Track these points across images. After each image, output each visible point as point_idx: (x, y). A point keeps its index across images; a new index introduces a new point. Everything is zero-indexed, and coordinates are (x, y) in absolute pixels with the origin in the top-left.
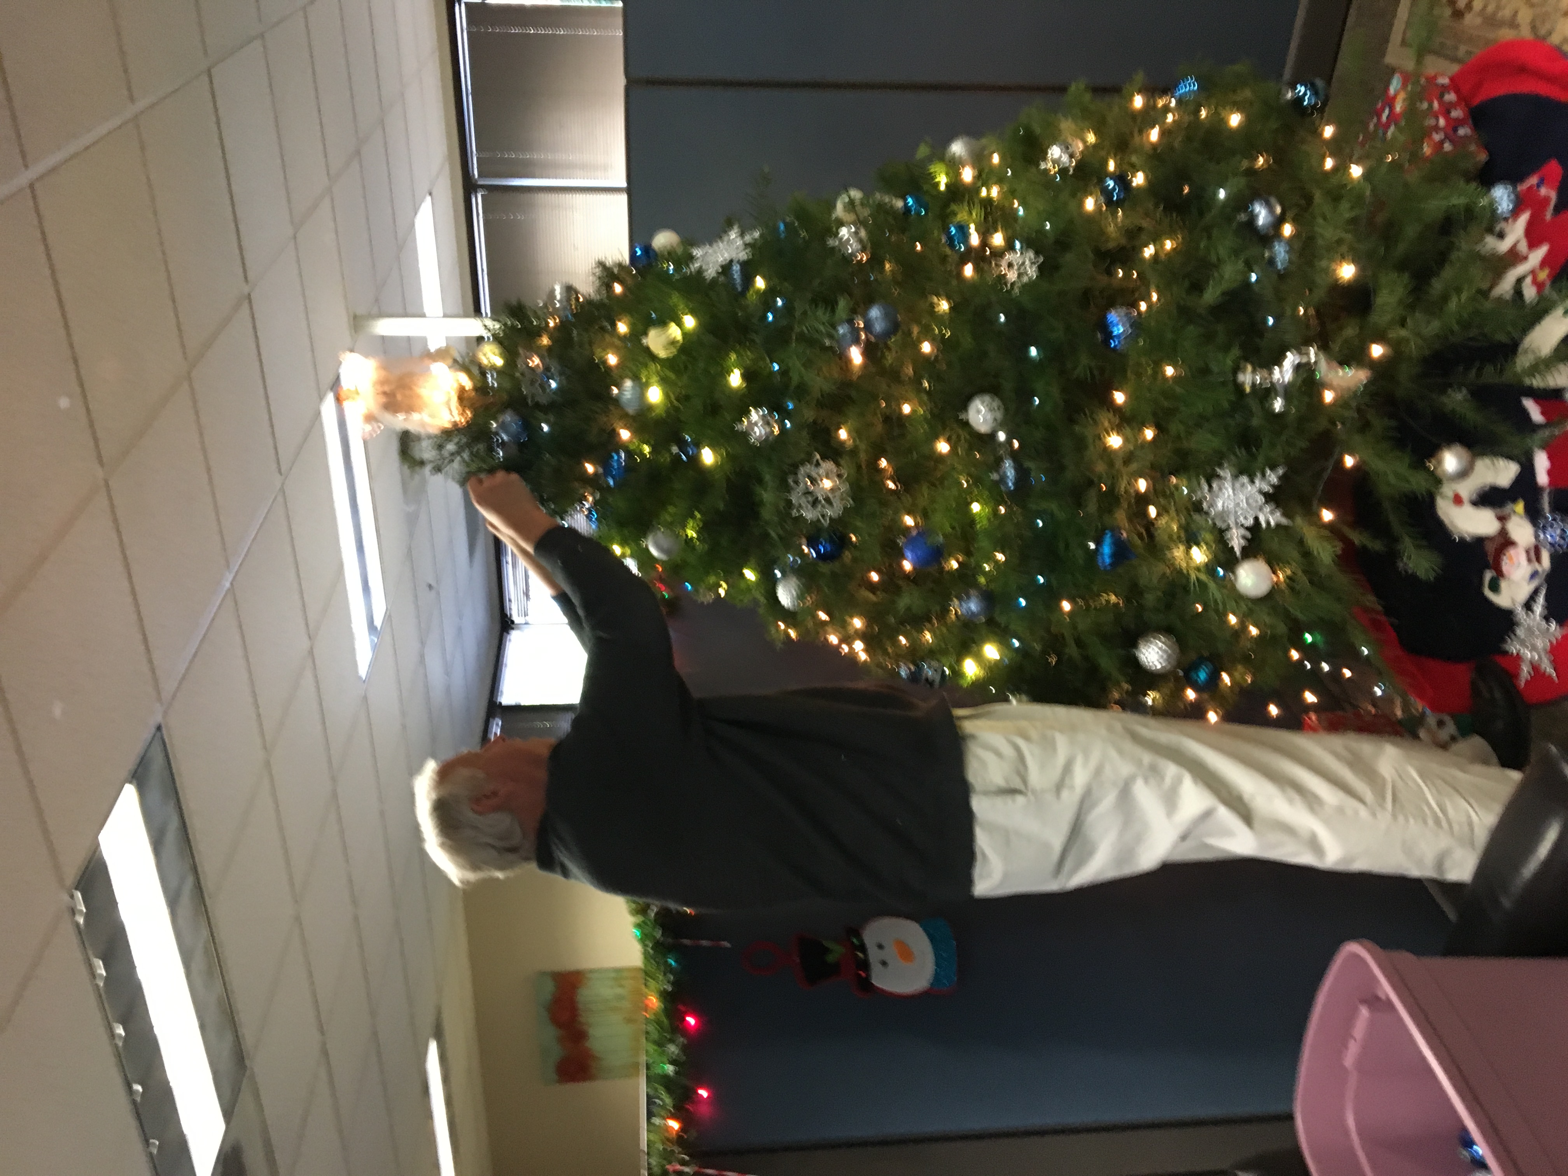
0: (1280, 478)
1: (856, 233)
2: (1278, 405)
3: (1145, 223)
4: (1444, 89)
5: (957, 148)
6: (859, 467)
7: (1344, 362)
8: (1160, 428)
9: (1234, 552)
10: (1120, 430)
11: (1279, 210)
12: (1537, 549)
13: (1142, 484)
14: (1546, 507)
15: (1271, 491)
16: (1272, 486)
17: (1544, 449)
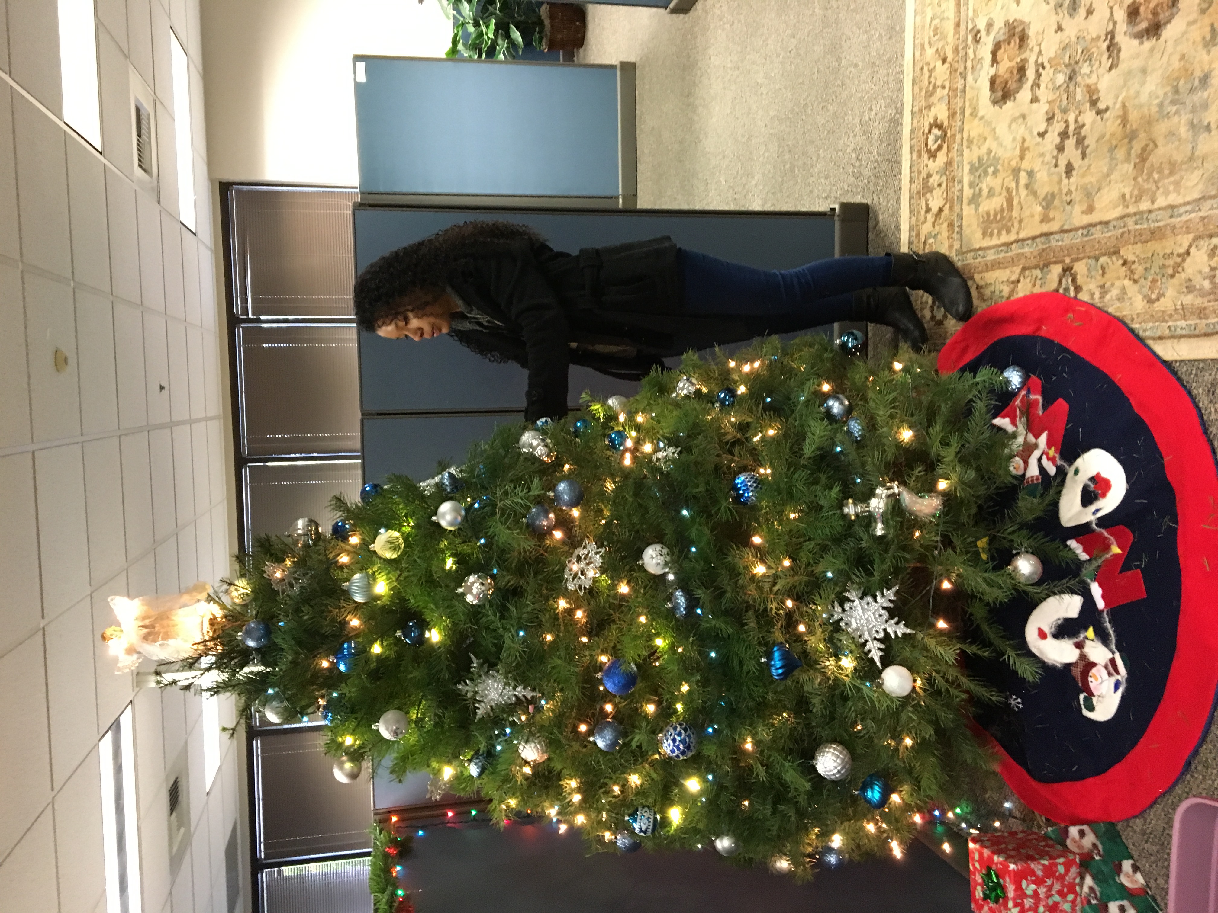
2: (879, 530)
5: (613, 401)
7: (919, 492)
8: (794, 558)
9: (874, 662)
10: (763, 561)
11: (847, 403)
12: (1113, 661)
13: (789, 603)
14: (1108, 625)
15: (891, 605)
16: (890, 601)
17: (1095, 580)
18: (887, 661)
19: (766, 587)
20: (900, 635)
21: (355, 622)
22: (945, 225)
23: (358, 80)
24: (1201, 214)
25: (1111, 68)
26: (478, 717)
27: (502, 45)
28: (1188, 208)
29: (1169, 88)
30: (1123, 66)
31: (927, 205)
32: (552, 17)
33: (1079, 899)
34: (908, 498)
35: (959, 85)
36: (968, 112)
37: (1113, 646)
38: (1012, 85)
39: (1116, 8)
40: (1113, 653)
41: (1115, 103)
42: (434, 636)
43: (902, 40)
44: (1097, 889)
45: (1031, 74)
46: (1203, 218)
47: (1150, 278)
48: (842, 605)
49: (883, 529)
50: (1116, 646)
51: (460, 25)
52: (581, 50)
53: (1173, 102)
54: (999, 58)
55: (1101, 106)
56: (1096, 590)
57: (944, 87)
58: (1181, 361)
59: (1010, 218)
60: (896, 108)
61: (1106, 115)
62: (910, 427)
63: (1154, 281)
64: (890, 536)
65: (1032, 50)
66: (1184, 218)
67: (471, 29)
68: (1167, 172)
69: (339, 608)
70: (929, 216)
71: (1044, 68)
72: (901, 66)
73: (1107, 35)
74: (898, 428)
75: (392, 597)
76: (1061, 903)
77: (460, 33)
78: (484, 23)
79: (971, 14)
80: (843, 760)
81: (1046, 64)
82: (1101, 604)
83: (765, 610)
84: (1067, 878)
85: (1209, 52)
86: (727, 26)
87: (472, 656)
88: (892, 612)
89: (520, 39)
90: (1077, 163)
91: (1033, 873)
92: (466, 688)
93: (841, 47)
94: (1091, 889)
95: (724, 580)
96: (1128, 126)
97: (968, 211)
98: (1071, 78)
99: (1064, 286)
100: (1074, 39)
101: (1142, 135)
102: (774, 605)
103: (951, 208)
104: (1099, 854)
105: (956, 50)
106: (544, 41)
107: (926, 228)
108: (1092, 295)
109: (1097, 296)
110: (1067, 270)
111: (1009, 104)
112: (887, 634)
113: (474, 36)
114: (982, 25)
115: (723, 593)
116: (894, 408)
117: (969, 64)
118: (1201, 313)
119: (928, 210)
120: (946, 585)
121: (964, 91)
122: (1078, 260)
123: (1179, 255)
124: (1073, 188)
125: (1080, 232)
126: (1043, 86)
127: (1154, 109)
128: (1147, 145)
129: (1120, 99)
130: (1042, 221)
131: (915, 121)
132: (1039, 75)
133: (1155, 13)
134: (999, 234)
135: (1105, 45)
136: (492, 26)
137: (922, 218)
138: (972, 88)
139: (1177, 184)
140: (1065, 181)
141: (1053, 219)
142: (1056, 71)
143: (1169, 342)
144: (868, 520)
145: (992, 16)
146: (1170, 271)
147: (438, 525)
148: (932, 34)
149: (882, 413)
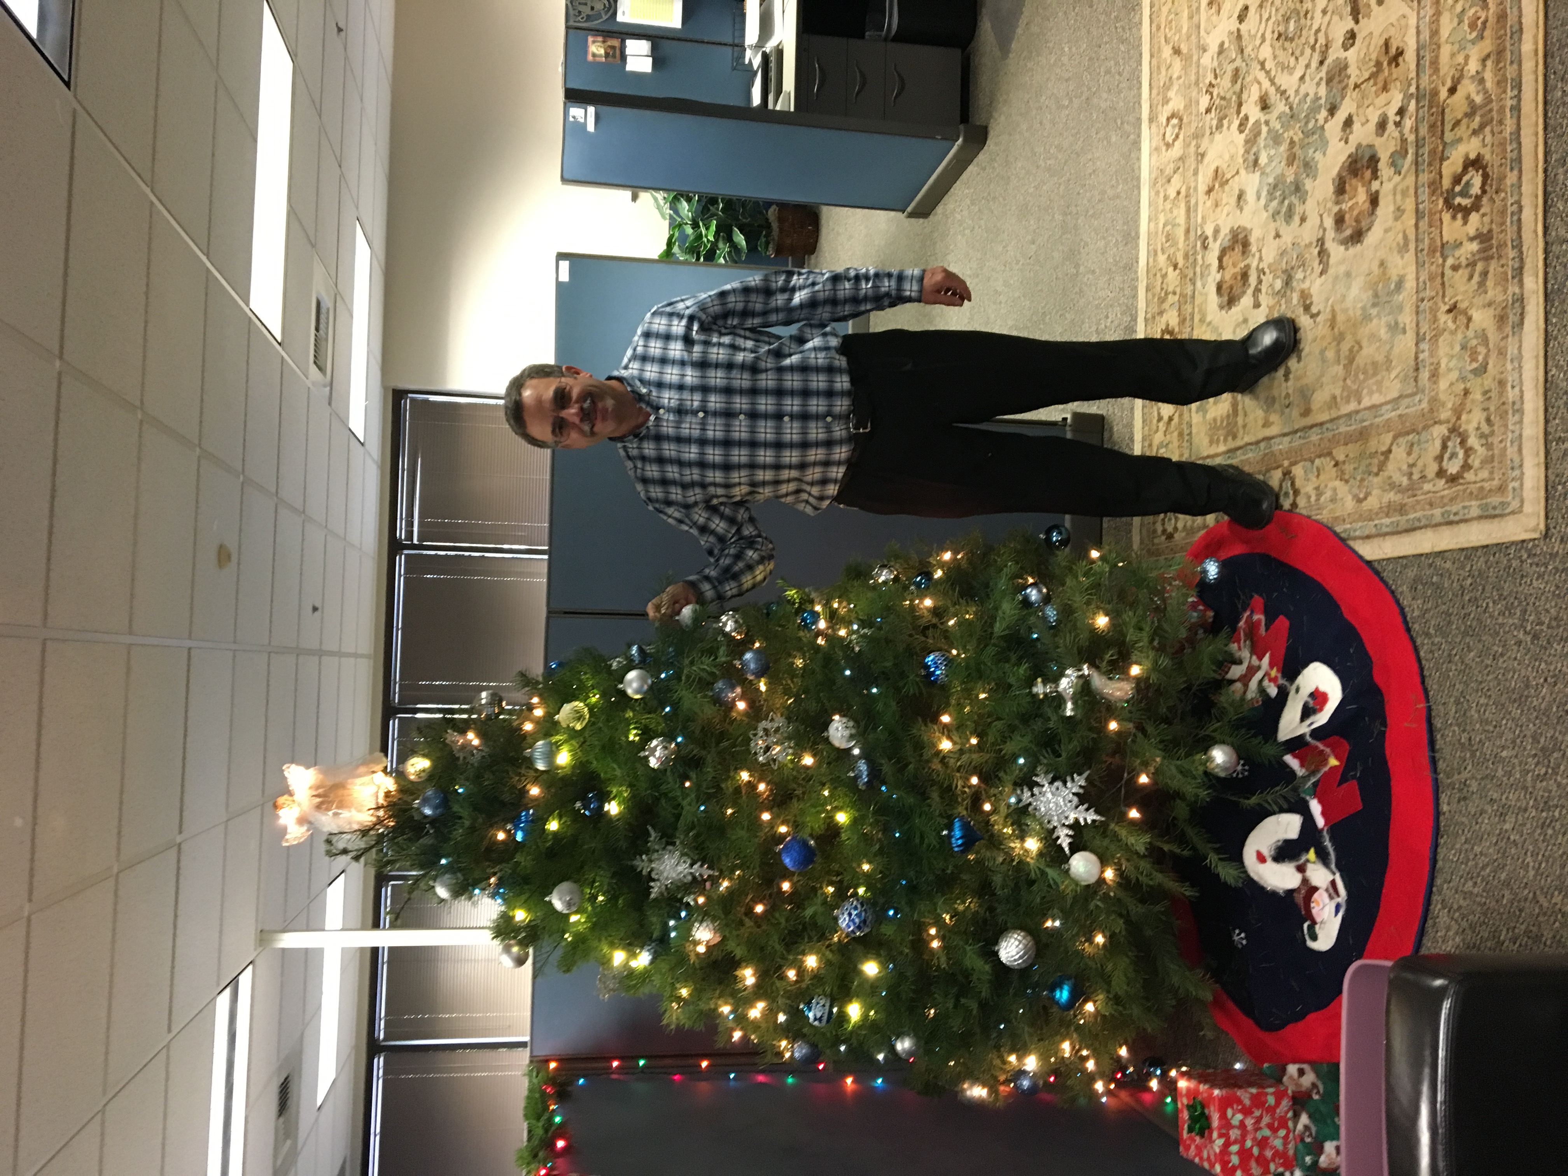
0: (1087, 779)
2: (1069, 711)
3: (947, 603)
7: (1110, 675)
8: (981, 736)
9: (1062, 849)
10: (949, 738)
11: (1045, 590)
12: (1333, 883)
13: (974, 780)
14: (1327, 843)
15: (1081, 791)
16: (1081, 787)
17: (1315, 795)
18: (1075, 848)
19: (952, 761)
20: (1089, 821)
21: (535, 791)
22: (1176, 434)
23: (560, 279)
24: (1398, 412)
25: (1321, 274)
26: (653, 896)
27: (724, 248)
28: (1389, 407)
29: (1370, 293)
30: (1331, 271)
31: (1159, 414)
32: (781, 220)
33: (1291, 1135)
34: (1098, 681)
35: (1189, 290)
36: (1197, 318)
37: (1333, 866)
38: (1236, 291)
39: (1325, 216)
40: (1334, 874)
41: (1326, 307)
42: (613, 808)
43: (1137, 246)
44: (1314, 1129)
45: (1253, 280)
46: (1400, 416)
47: (1359, 478)
48: (1031, 789)
49: (1072, 710)
50: (1337, 866)
51: (676, 225)
52: (813, 257)
53: (1374, 305)
54: (1224, 264)
55: (1314, 310)
56: (1315, 807)
57: (1174, 293)
58: (1388, 559)
59: (1236, 423)
60: (1131, 315)
61: (1319, 319)
62: (1106, 615)
63: (1362, 480)
64: (1079, 716)
65: (1254, 256)
66: (1386, 417)
67: (689, 230)
68: (1371, 372)
69: (520, 775)
70: (1161, 424)
71: (1264, 274)
72: (1136, 272)
73: (1318, 241)
74: (1094, 614)
75: (574, 767)
76: (1271, 1139)
77: (677, 234)
78: (704, 225)
79: (1199, 220)
80: (1026, 946)
81: (1267, 271)
82: (1320, 822)
83: (950, 786)
84: (1278, 1111)
85: (1402, 257)
86: (967, 232)
87: (650, 828)
88: (1084, 799)
89: (744, 243)
90: (1294, 366)
91: (1239, 1101)
92: (642, 864)
93: (1079, 253)
94: (1306, 1128)
95: (908, 750)
96: (1336, 330)
97: (1196, 418)
98: (1287, 284)
99: (1284, 490)
100: (1290, 245)
101: (1349, 337)
102: (960, 783)
103: (1181, 416)
104: (1318, 1093)
105: (1186, 256)
106: (771, 246)
107: (1158, 438)
108: (1309, 497)
109: (1313, 499)
111: (1234, 310)
112: (1077, 821)
113: (692, 238)
114: (1209, 232)
115: (906, 765)
116: (1091, 594)
117: (1198, 269)
118: (1402, 509)
119: (1160, 419)
120: (1144, 779)
121: (1193, 297)
122: (1294, 463)
123: (1383, 453)
124: (1290, 391)
125: (1299, 434)
126: (1264, 290)
127: (1359, 312)
128: (1353, 347)
129: (1330, 302)
130: (1264, 426)
131: (1149, 328)
132: (1260, 282)
133: (1357, 220)
134: (1226, 441)
135: (1316, 251)
136: (713, 228)
137: (1155, 428)
138: (1201, 294)
139: (1379, 383)
140: (1284, 385)
141: (1273, 423)
142: (1275, 277)
143: (1376, 541)
144: (1058, 700)
145: (1219, 222)
146: (1375, 470)
147: (623, 693)
148: (1164, 240)
149: (1078, 600)
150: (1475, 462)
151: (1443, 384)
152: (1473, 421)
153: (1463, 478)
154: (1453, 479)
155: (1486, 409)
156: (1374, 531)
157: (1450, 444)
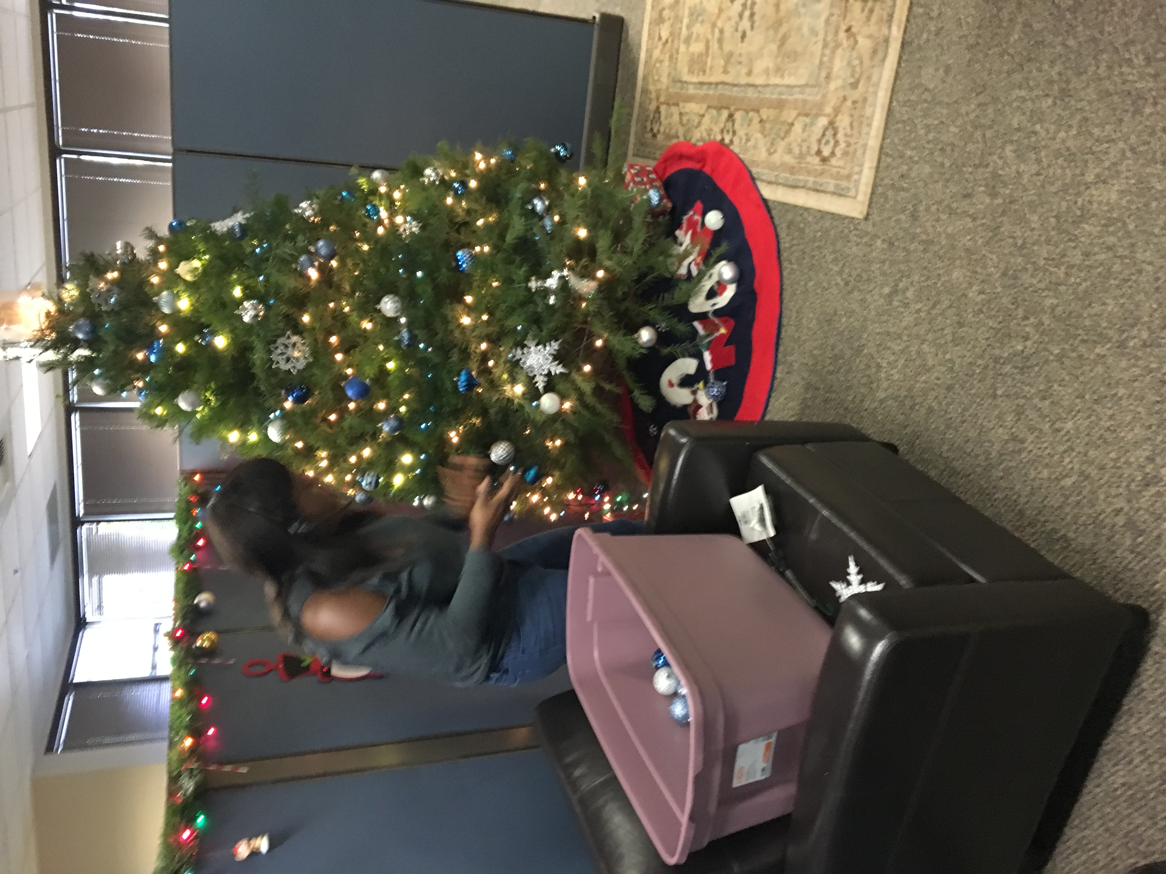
0: (560, 345)
1: (311, 205)
3: (476, 207)
4: (650, 172)
5: (376, 175)
6: (316, 340)
7: (583, 276)
8: (491, 314)
9: (538, 390)
10: (469, 315)
11: (547, 203)
12: (711, 405)
13: (484, 346)
15: (555, 353)
16: (555, 350)
17: (709, 348)
18: (547, 389)
19: (469, 332)
20: (558, 372)
21: (163, 328)
22: (668, 55)
24: (803, 96)
28: (798, 90)
31: (660, 34)
34: (573, 281)
42: (220, 342)
46: (803, 100)
47: (772, 137)
49: (554, 300)
56: (707, 356)
59: (706, 63)
62: (586, 228)
63: (774, 139)
64: (558, 306)
66: (796, 97)
68: (792, 58)
69: (150, 316)
70: (659, 44)
74: (578, 226)
75: (192, 312)
80: (508, 451)
82: (709, 366)
88: (556, 357)
90: (749, 33)
95: (438, 324)
96: (778, 15)
97: (683, 48)
99: (727, 128)
101: (785, 24)
102: (473, 346)
103: (673, 41)
107: (656, 54)
108: (741, 139)
109: (744, 141)
110: (731, 116)
116: (579, 213)
118: (792, 170)
119: (660, 38)
120: (599, 343)
122: (737, 110)
123: (789, 124)
124: (743, 52)
125: (743, 88)
127: (794, 7)
128: (786, 33)
130: (723, 72)
134: (698, 74)
137: (655, 43)
139: (796, 69)
140: (740, 45)
141: (729, 73)
144: (545, 292)
146: (782, 135)
149: (571, 214)
150: (838, 152)
151: (833, 86)
152: (843, 122)
153: (829, 161)
154: (824, 160)
155: (852, 116)
156: (773, 179)
157: (827, 133)
